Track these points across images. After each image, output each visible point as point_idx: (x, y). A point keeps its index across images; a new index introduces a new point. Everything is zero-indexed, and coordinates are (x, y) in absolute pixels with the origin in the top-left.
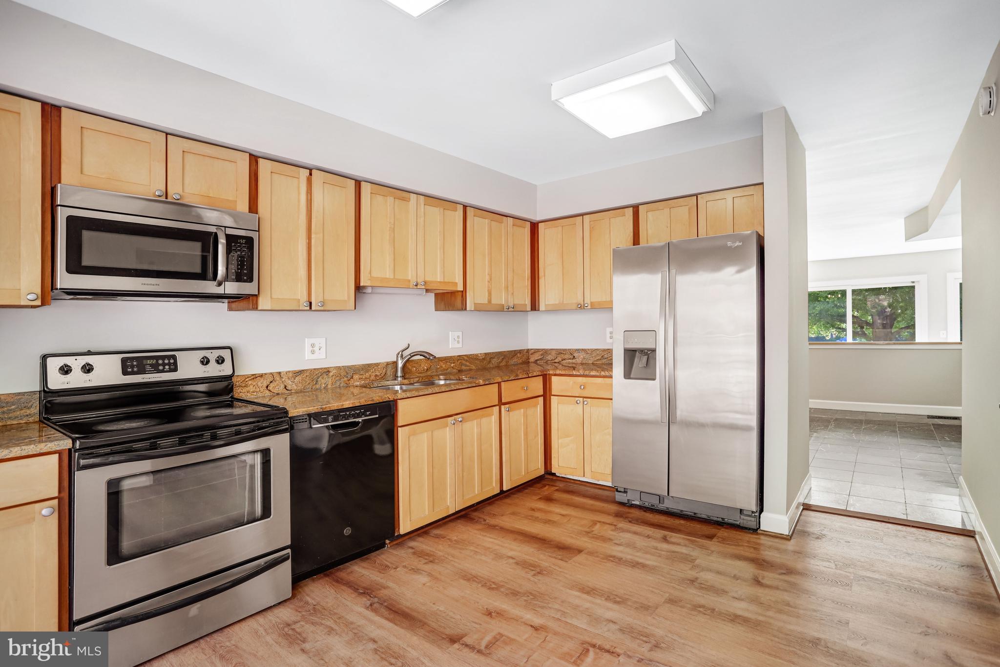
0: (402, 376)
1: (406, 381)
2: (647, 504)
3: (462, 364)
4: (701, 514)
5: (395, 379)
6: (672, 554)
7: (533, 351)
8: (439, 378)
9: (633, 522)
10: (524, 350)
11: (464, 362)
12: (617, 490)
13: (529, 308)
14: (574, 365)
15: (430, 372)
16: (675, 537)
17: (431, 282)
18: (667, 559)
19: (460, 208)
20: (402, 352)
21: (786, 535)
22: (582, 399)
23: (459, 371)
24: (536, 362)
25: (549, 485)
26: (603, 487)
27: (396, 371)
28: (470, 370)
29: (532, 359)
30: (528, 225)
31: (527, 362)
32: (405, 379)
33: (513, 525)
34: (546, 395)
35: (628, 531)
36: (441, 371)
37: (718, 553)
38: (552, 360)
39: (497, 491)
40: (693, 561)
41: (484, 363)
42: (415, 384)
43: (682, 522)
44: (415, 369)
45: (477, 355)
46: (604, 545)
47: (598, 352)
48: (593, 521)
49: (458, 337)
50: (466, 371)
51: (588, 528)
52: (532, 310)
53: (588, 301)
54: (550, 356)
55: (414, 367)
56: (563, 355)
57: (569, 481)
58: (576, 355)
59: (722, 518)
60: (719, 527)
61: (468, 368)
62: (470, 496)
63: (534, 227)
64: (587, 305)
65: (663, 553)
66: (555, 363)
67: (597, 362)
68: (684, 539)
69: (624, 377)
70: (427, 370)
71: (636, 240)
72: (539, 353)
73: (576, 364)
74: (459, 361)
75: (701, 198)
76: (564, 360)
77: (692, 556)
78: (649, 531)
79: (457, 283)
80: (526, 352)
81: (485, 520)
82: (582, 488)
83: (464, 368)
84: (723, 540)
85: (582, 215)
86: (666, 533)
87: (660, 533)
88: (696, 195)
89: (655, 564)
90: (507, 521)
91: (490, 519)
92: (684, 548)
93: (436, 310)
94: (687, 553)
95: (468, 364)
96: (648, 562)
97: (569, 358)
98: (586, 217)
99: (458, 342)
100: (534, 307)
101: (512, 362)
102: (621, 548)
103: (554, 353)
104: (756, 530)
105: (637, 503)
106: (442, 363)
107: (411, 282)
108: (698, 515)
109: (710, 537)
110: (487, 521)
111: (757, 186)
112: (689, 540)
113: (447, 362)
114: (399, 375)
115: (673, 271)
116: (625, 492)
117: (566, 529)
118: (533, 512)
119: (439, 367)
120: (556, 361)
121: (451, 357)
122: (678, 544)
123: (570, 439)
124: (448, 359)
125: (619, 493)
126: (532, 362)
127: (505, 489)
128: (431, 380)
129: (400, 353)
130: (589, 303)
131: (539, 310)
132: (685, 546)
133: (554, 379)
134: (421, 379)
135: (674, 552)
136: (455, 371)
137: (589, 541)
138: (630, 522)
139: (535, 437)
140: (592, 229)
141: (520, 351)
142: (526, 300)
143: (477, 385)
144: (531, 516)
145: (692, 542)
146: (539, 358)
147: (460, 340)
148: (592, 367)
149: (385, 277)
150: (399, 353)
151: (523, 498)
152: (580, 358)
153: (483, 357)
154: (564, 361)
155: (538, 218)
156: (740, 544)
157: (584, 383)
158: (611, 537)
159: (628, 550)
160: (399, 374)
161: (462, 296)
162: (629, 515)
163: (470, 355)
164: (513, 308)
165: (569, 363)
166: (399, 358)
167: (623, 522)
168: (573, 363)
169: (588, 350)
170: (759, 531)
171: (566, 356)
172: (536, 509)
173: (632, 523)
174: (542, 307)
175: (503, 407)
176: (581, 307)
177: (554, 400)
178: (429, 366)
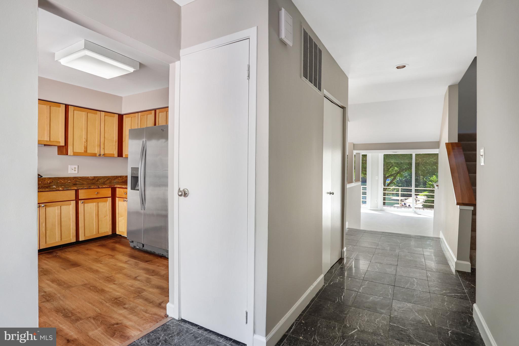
11: (78, 180)
13: (116, 155)
15: (52, 184)
19: (63, 106)
22: (126, 199)
23: (74, 184)
28: (83, 184)
30: (117, 116)
34: (113, 197)
36: (61, 184)
41: (93, 181)
45: (88, 177)
49: (75, 168)
50: (78, 184)
52: (118, 156)
55: (40, 181)
60: (159, 258)
61: (81, 183)
62: (52, 242)
63: (121, 117)
69: (131, 188)
70: (50, 183)
74: (74, 180)
79: (60, 142)
81: (57, 254)
83: (77, 183)
85: (138, 112)
91: (60, 253)
93: (58, 154)
95: (81, 181)
98: (139, 113)
99: (75, 170)
100: (120, 155)
105: (138, 247)
106: (61, 180)
116: (132, 242)
119: (59, 182)
121: (69, 177)
123: (122, 218)
124: (65, 178)
127: (80, 240)
131: (122, 157)
133: (117, 189)
136: (70, 184)
139: (105, 216)
140: (141, 119)
141: (120, 177)
147: (77, 170)
153: (93, 178)
155: (123, 113)
157: (126, 191)
161: (66, 148)
163: (83, 177)
164: (104, 155)
174: (124, 155)
175: (79, 201)
177: (117, 199)
178: (52, 181)
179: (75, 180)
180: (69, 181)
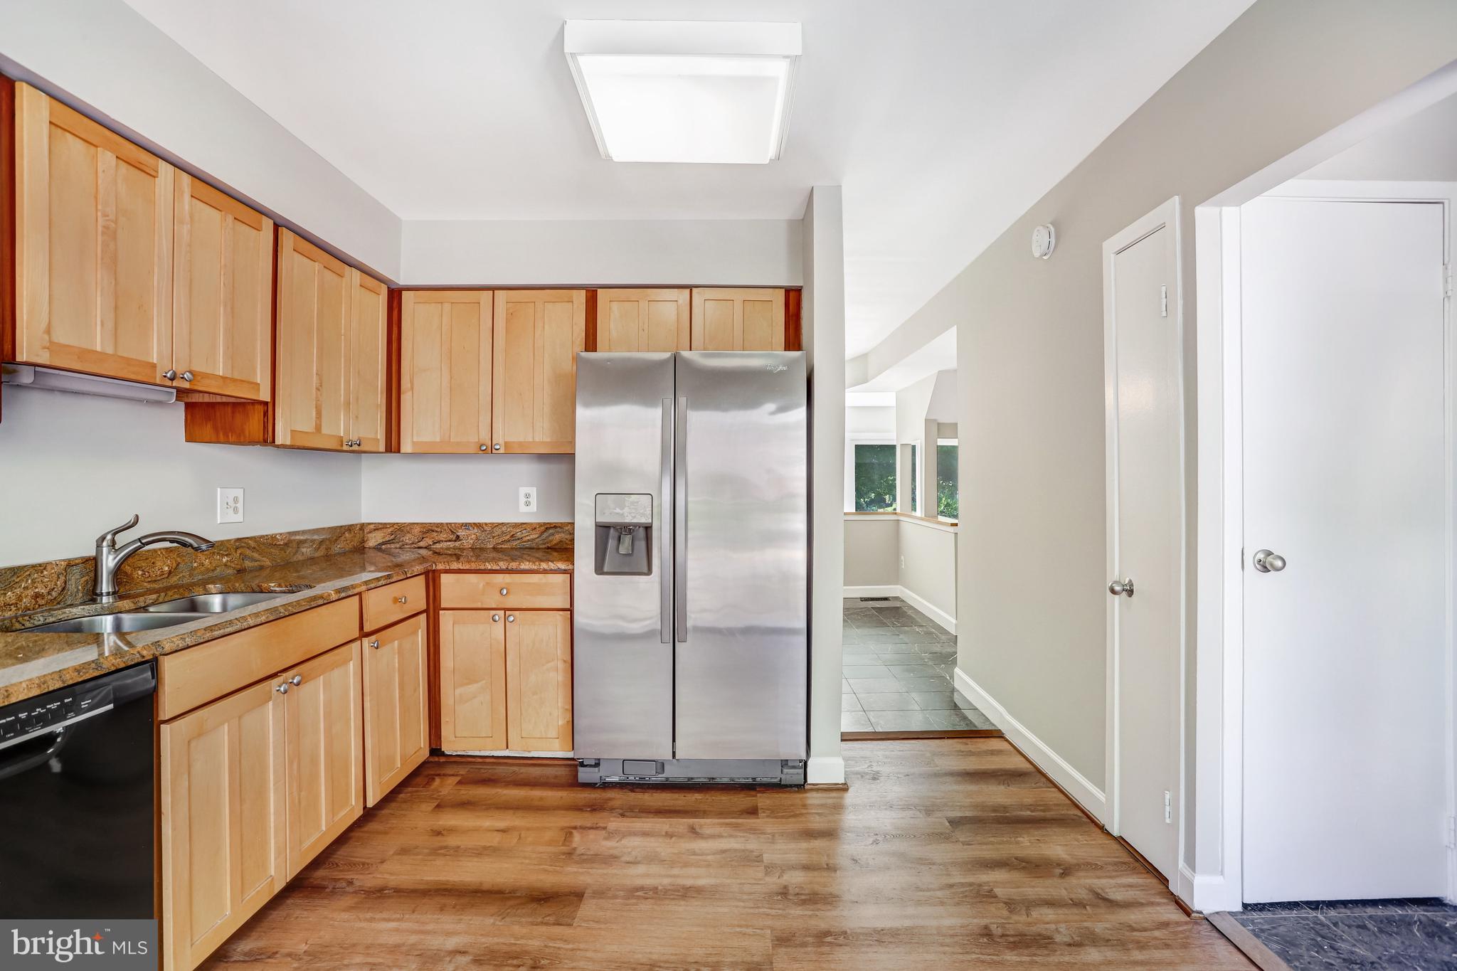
0: (114, 593)
1: (127, 604)
2: (631, 778)
3: (244, 557)
4: (721, 778)
5: (93, 601)
6: (724, 855)
7: (372, 527)
8: (205, 589)
9: (626, 814)
10: (357, 525)
11: (248, 552)
12: (582, 765)
13: (384, 447)
14: (457, 552)
15: (175, 579)
16: (708, 825)
17: (206, 376)
18: (721, 867)
19: (268, 225)
20: (115, 534)
21: (842, 784)
22: (503, 611)
23: (239, 571)
24: (378, 548)
25: (439, 775)
26: (540, 762)
27: (96, 580)
28: (261, 568)
29: (372, 543)
30: (384, 289)
31: (360, 549)
32: (121, 598)
33: (418, 877)
34: (433, 609)
35: (634, 834)
36: (202, 573)
37: (782, 834)
38: (413, 543)
39: (359, 812)
40: (759, 859)
41: (288, 552)
42: (151, 609)
43: (698, 796)
44: (140, 573)
45: (273, 537)
46: (611, 871)
47: (504, 529)
48: (562, 829)
49: (236, 500)
50: (251, 570)
51: (562, 846)
52: (387, 451)
53: (499, 439)
54: (409, 536)
55: (140, 568)
56: (435, 534)
57: (473, 760)
58: (461, 533)
59: (752, 778)
60: (753, 793)
61: (256, 564)
62: (313, 839)
63: (392, 297)
64: (498, 447)
65: (709, 858)
66: (419, 548)
67: (503, 546)
68: (721, 824)
69: (595, 571)
70: (170, 572)
71: (591, 343)
72: (385, 530)
73: (462, 550)
74: (239, 552)
75: (698, 293)
76: (439, 542)
77: (752, 851)
78: (663, 824)
79: (257, 384)
80: (360, 529)
81: (350, 883)
82: (501, 770)
83: (248, 564)
84: (774, 813)
85: (493, 289)
86: (691, 821)
87: (681, 824)
88: (690, 287)
89: (712, 881)
90: (397, 872)
91: (361, 877)
92: (732, 840)
93: (190, 438)
94: (743, 848)
95: (256, 555)
96: (701, 882)
97: (448, 539)
98: (500, 294)
99: (236, 510)
100: (392, 445)
101: (337, 548)
102: (641, 869)
103: (417, 530)
104: (801, 787)
105: (615, 779)
106: (202, 558)
107: (158, 369)
108: (718, 780)
109: (753, 812)
110: (357, 883)
111: (777, 290)
112: (727, 824)
113: (214, 553)
114: (104, 590)
115: (682, 400)
116: (597, 765)
117: (525, 858)
118: (439, 838)
119: (195, 565)
120: (421, 544)
121: (222, 541)
122: (720, 836)
123: (480, 684)
125: (585, 768)
126: (369, 548)
127: (370, 804)
128: (186, 595)
129: (109, 537)
130: (502, 442)
131: (399, 451)
132: (731, 836)
133: (445, 579)
134: (163, 594)
135: (724, 851)
136: (230, 571)
137: (580, 870)
138: (623, 815)
139: (415, 691)
140: (510, 316)
141: (350, 528)
142: (375, 432)
143: (326, 602)
144: (441, 848)
145: (736, 826)
146: (387, 539)
147: (240, 505)
148: (494, 555)
149: (89, 348)
150: (103, 538)
151: (403, 812)
152: (469, 538)
153: (286, 541)
154: (438, 546)
155: (402, 281)
156: (798, 812)
157: (507, 584)
158: (611, 852)
159: (655, 869)
160: (105, 586)
161: (266, 414)
162: (611, 804)
163: (260, 537)
164: (359, 445)
165: (448, 549)
166: (105, 550)
167: (612, 819)
168: (454, 548)
169: (486, 524)
170: (807, 787)
171: (443, 536)
172: (444, 830)
173: (627, 817)
174: (406, 447)
175: (365, 641)
176: (487, 451)
177: (446, 619)
178: (175, 565)
179: (240, 554)
180: (224, 560)
